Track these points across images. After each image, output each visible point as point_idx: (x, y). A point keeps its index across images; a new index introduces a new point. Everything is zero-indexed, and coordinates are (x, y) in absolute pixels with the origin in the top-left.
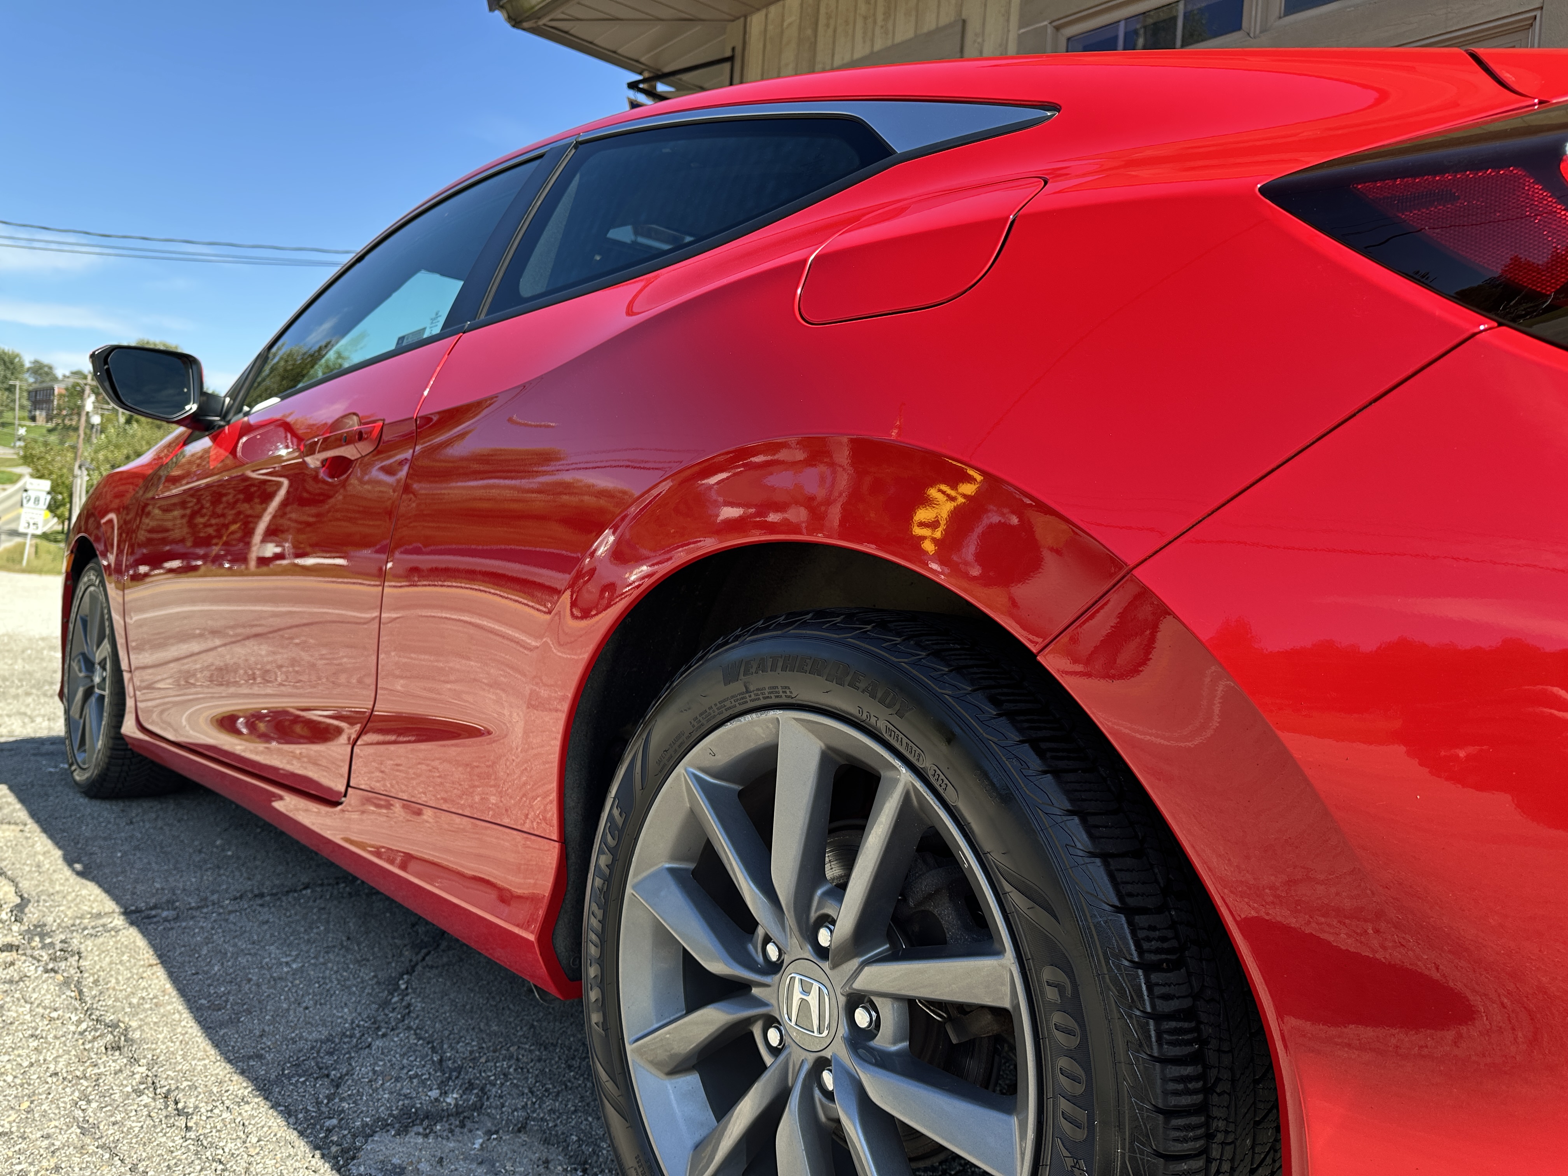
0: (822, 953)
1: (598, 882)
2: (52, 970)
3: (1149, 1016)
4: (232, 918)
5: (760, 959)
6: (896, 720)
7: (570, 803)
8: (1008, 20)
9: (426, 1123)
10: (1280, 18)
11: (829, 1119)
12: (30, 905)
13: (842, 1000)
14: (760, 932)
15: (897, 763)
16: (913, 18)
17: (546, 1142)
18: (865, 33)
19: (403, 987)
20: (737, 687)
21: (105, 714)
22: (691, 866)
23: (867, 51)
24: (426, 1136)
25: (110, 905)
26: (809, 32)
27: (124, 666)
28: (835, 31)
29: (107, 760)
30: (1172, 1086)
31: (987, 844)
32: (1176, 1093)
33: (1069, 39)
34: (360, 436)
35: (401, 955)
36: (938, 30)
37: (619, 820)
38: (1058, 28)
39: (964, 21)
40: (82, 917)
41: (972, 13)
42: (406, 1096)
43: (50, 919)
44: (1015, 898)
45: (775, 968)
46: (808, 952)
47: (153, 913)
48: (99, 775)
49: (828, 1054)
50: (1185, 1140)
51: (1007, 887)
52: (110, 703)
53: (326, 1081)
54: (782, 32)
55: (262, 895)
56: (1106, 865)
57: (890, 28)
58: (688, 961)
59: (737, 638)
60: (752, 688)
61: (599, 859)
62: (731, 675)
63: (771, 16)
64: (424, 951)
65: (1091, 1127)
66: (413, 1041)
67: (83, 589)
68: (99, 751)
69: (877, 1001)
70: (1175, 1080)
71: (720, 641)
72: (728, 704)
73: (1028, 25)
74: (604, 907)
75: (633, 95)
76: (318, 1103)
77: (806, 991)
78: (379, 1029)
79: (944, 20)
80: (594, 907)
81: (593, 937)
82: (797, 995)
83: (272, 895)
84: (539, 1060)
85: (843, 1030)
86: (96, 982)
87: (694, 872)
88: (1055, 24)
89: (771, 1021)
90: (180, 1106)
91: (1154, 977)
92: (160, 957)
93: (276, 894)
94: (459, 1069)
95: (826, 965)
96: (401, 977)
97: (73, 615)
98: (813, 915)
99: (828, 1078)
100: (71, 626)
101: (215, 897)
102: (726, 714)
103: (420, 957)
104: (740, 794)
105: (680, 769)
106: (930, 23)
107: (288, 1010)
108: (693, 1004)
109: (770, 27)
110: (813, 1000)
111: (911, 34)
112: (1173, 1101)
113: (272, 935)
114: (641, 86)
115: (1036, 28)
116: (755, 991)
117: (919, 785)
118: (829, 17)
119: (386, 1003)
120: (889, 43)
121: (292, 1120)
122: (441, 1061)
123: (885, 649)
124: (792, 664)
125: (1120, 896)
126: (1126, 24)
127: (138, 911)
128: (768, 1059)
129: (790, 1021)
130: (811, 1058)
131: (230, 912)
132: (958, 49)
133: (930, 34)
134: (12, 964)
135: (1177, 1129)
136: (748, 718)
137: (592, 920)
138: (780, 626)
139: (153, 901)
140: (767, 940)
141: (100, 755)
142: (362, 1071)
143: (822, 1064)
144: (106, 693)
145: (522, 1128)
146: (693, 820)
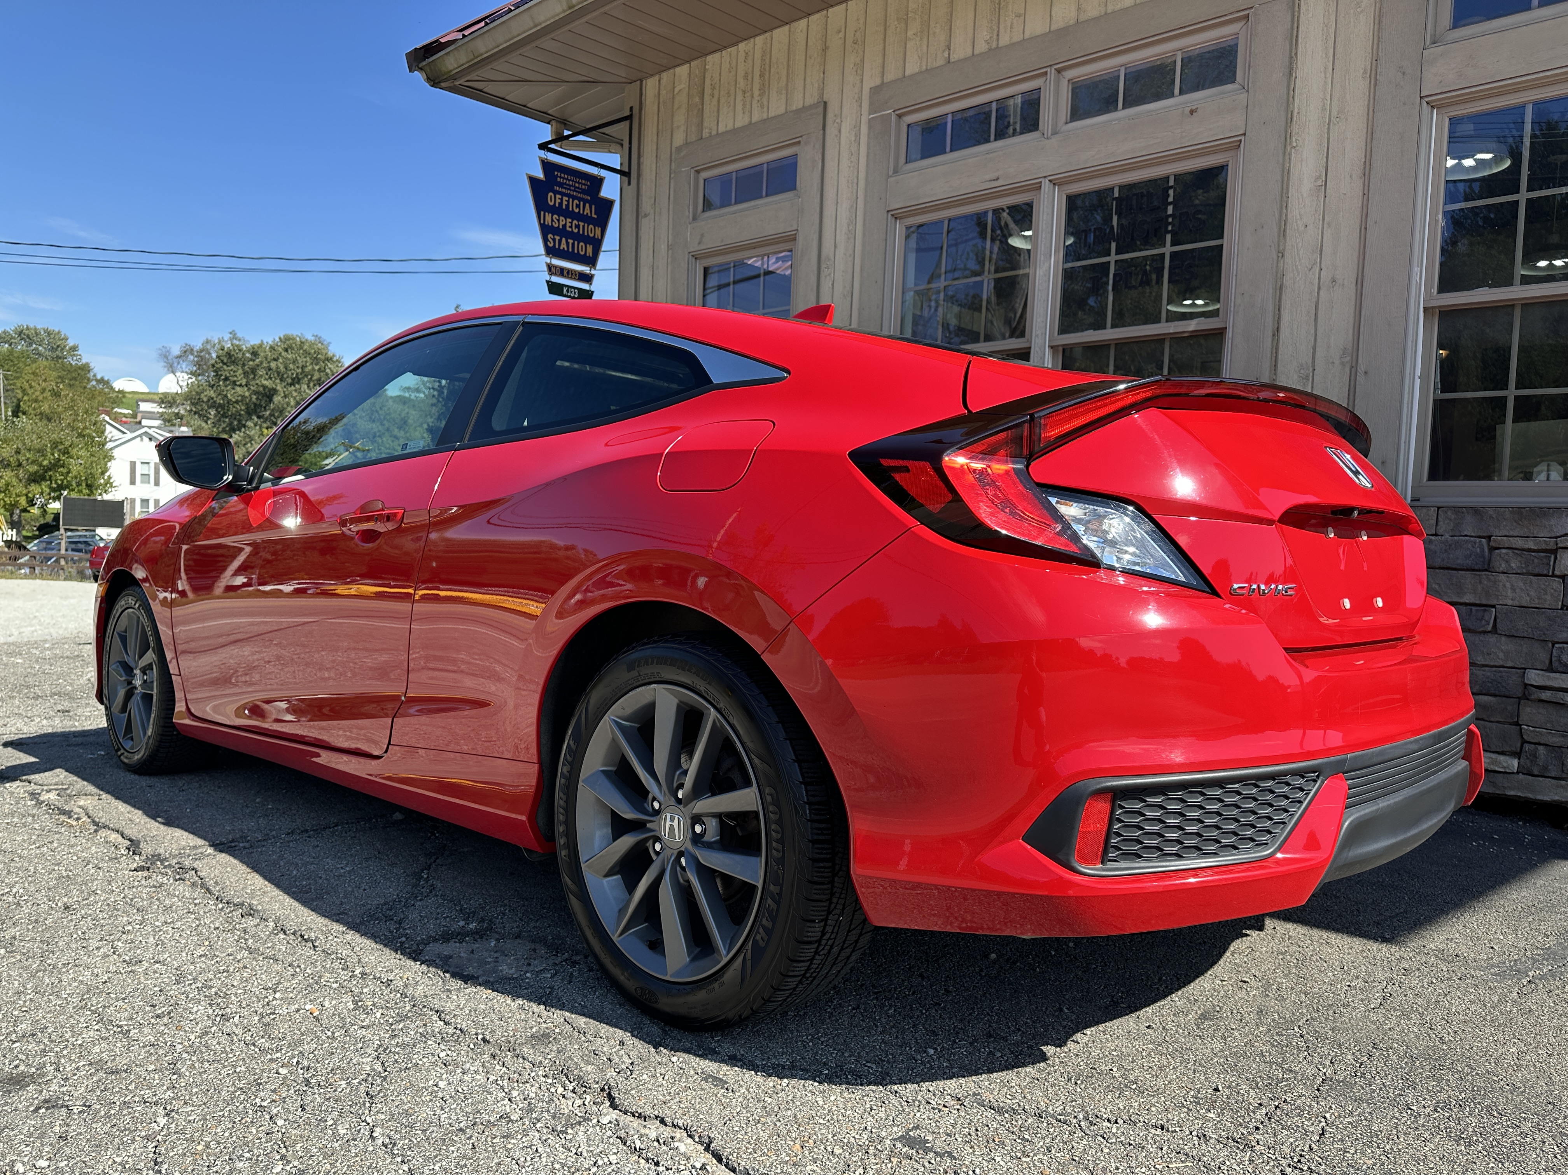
0: (679, 801)
1: (563, 781)
2: (180, 879)
3: (806, 803)
4: (291, 844)
5: (650, 809)
6: (708, 686)
7: (543, 741)
8: (861, 106)
9: (459, 937)
10: (1066, 123)
11: (684, 881)
12: (142, 844)
13: (689, 821)
14: (650, 796)
15: (709, 706)
16: (784, 97)
17: (533, 941)
18: (744, 105)
19: (425, 876)
20: (634, 673)
21: (154, 708)
22: (614, 769)
23: (746, 121)
24: (461, 943)
25: (200, 842)
26: (697, 99)
27: (173, 669)
28: (719, 101)
29: (157, 744)
30: (815, 831)
31: (746, 739)
32: (817, 834)
33: (908, 125)
34: (388, 518)
35: (418, 860)
36: (804, 109)
37: (574, 747)
38: (900, 116)
39: (825, 103)
40: (184, 849)
41: (832, 97)
42: (444, 926)
43: (162, 851)
44: (756, 761)
45: (657, 813)
46: (673, 801)
47: (233, 844)
48: (150, 756)
49: (683, 849)
50: (822, 853)
51: (753, 757)
52: (159, 700)
53: (393, 922)
54: (673, 98)
55: (307, 831)
56: (791, 743)
57: (765, 103)
58: (614, 814)
59: (633, 648)
60: (641, 673)
61: (562, 768)
62: (630, 668)
63: (663, 82)
64: (434, 858)
65: (784, 851)
66: (441, 901)
67: (120, 611)
68: (149, 737)
69: (704, 819)
70: (816, 829)
71: (625, 649)
72: (630, 682)
73: (875, 112)
74: (567, 794)
75: (543, 154)
76: (391, 932)
77: (672, 820)
78: (416, 897)
79: (809, 101)
80: (561, 795)
81: (561, 810)
82: (668, 823)
83: (314, 830)
84: (524, 906)
85: (690, 835)
86: (216, 883)
87: (615, 772)
88: (897, 112)
89: (657, 839)
90: (306, 937)
91: (808, 788)
92: (252, 868)
93: (317, 830)
94: (474, 913)
95: (681, 807)
96: (422, 871)
97: (109, 631)
98: (675, 785)
99: (683, 860)
100: (108, 640)
101: (274, 833)
102: (629, 688)
103: (432, 860)
104: (639, 728)
105: (606, 717)
106: (797, 103)
107: (353, 891)
108: (616, 836)
109: (663, 92)
110: (676, 823)
111: (782, 110)
112: (816, 837)
113: (325, 853)
114: (552, 146)
115: (883, 115)
116: (648, 825)
117: (719, 716)
118: (713, 89)
119: (416, 886)
120: (765, 116)
121: (378, 940)
122: (461, 910)
123: (703, 653)
124: (661, 661)
125: (796, 756)
126: (953, 116)
127: (221, 844)
128: (654, 857)
129: (665, 836)
130: (676, 852)
131: (289, 842)
132: (821, 127)
133: (798, 111)
134: (150, 877)
135: (818, 848)
136: (641, 689)
137: (559, 800)
138: (655, 642)
139: (230, 837)
140: (654, 799)
141: (151, 741)
142: (413, 916)
143: (681, 854)
144: (155, 692)
145: (518, 936)
146: (614, 742)
